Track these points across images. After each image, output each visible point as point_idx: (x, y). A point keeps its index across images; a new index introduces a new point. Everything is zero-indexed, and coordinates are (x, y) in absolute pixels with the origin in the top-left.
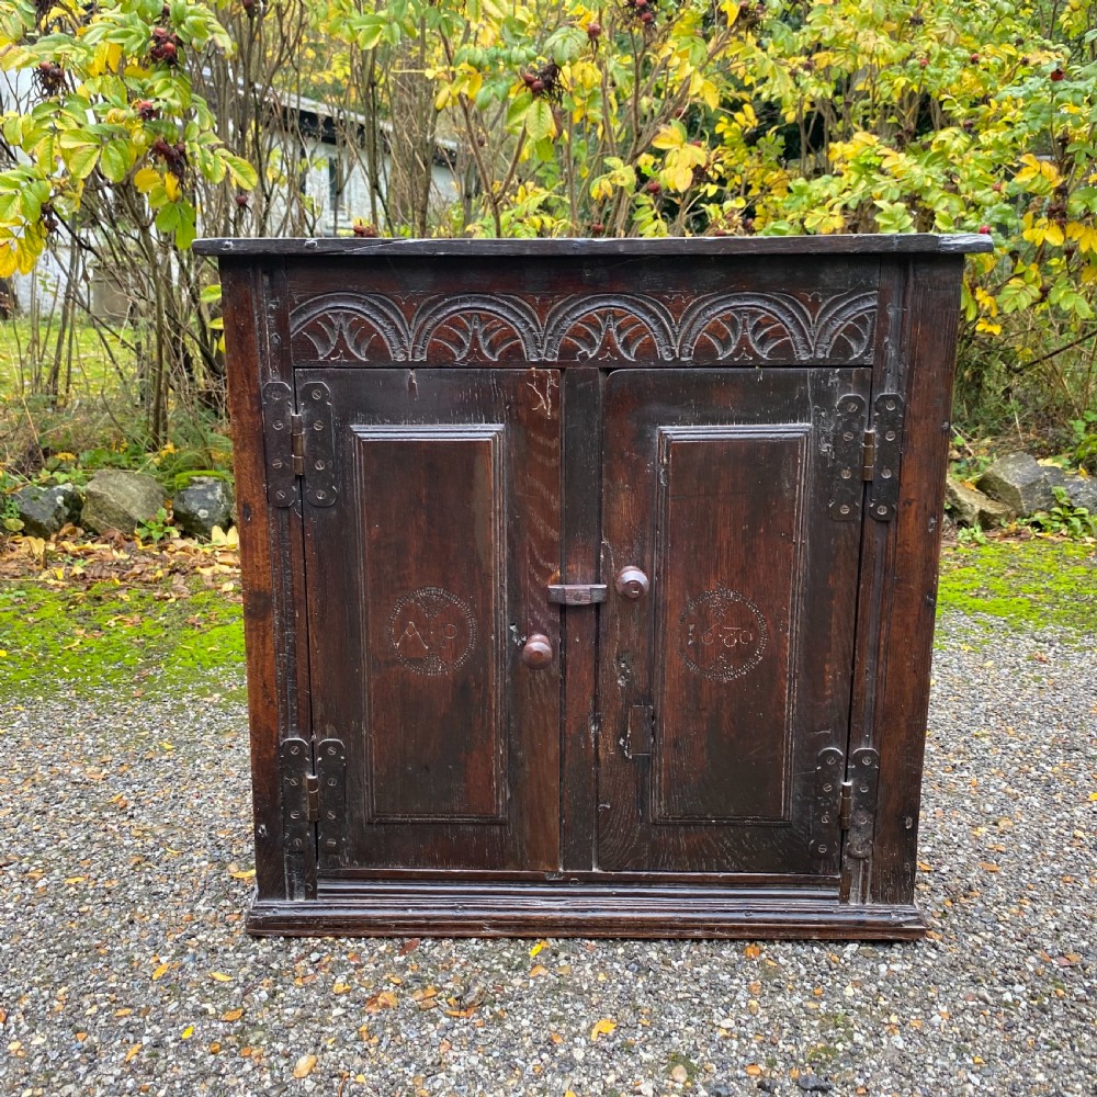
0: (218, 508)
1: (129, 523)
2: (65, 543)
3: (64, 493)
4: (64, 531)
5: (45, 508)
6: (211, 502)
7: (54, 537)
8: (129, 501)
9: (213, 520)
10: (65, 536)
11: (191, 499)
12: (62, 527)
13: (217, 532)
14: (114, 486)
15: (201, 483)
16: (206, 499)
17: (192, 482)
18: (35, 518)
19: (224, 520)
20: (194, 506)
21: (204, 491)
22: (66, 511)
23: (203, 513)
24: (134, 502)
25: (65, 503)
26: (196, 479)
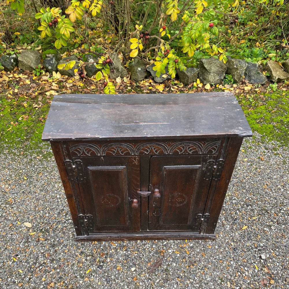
0: (54, 66)
1: (31, 69)
2: (15, 74)
3: (13, 58)
4: (15, 69)
5: (9, 64)
6: (52, 64)
7: (12, 72)
8: (31, 61)
9: (53, 70)
10: (15, 71)
11: (46, 63)
12: (14, 68)
13: (54, 73)
14: (26, 56)
15: (49, 57)
16: (50, 63)
17: (46, 57)
18: (6, 67)
19: (55, 69)
20: (47, 65)
21: (50, 60)
22: (15, 63)
23: (50, 68)
24: (32, 62)
25: (14, 61)
26: (47, 55)
